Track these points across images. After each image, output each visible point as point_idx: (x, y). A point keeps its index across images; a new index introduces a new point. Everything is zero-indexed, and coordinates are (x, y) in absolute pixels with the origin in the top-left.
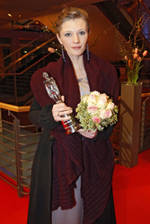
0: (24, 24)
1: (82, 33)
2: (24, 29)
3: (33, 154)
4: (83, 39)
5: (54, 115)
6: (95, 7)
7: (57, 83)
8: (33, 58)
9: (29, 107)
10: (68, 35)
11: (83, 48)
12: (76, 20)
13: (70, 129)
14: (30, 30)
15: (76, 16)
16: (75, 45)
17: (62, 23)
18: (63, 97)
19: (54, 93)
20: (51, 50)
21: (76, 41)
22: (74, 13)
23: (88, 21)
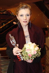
0: (3, 12)
1: (28, 15)
2: (3, 14)
3: (7, 69)
4: (28, 18)
5: (14, 53)
6: (34, 4)
7: (15, 39)
8: (7, 27)
9: (6, 48)
10: (22, 16)
11: (28, 22)
12: (26, 9)
13: (21, 59)
14: (5, 14)
15: (26, 7)
16: (24, 21)
17: (19, 10)
18: (18, 45)
19: (13, 43)
20: (14, 23)
21: (25, 19)
22: (25, 6)
23: (31, 10)
